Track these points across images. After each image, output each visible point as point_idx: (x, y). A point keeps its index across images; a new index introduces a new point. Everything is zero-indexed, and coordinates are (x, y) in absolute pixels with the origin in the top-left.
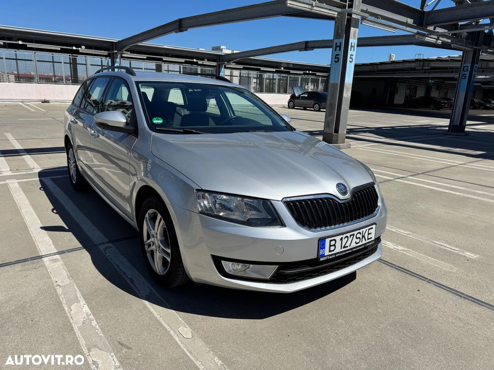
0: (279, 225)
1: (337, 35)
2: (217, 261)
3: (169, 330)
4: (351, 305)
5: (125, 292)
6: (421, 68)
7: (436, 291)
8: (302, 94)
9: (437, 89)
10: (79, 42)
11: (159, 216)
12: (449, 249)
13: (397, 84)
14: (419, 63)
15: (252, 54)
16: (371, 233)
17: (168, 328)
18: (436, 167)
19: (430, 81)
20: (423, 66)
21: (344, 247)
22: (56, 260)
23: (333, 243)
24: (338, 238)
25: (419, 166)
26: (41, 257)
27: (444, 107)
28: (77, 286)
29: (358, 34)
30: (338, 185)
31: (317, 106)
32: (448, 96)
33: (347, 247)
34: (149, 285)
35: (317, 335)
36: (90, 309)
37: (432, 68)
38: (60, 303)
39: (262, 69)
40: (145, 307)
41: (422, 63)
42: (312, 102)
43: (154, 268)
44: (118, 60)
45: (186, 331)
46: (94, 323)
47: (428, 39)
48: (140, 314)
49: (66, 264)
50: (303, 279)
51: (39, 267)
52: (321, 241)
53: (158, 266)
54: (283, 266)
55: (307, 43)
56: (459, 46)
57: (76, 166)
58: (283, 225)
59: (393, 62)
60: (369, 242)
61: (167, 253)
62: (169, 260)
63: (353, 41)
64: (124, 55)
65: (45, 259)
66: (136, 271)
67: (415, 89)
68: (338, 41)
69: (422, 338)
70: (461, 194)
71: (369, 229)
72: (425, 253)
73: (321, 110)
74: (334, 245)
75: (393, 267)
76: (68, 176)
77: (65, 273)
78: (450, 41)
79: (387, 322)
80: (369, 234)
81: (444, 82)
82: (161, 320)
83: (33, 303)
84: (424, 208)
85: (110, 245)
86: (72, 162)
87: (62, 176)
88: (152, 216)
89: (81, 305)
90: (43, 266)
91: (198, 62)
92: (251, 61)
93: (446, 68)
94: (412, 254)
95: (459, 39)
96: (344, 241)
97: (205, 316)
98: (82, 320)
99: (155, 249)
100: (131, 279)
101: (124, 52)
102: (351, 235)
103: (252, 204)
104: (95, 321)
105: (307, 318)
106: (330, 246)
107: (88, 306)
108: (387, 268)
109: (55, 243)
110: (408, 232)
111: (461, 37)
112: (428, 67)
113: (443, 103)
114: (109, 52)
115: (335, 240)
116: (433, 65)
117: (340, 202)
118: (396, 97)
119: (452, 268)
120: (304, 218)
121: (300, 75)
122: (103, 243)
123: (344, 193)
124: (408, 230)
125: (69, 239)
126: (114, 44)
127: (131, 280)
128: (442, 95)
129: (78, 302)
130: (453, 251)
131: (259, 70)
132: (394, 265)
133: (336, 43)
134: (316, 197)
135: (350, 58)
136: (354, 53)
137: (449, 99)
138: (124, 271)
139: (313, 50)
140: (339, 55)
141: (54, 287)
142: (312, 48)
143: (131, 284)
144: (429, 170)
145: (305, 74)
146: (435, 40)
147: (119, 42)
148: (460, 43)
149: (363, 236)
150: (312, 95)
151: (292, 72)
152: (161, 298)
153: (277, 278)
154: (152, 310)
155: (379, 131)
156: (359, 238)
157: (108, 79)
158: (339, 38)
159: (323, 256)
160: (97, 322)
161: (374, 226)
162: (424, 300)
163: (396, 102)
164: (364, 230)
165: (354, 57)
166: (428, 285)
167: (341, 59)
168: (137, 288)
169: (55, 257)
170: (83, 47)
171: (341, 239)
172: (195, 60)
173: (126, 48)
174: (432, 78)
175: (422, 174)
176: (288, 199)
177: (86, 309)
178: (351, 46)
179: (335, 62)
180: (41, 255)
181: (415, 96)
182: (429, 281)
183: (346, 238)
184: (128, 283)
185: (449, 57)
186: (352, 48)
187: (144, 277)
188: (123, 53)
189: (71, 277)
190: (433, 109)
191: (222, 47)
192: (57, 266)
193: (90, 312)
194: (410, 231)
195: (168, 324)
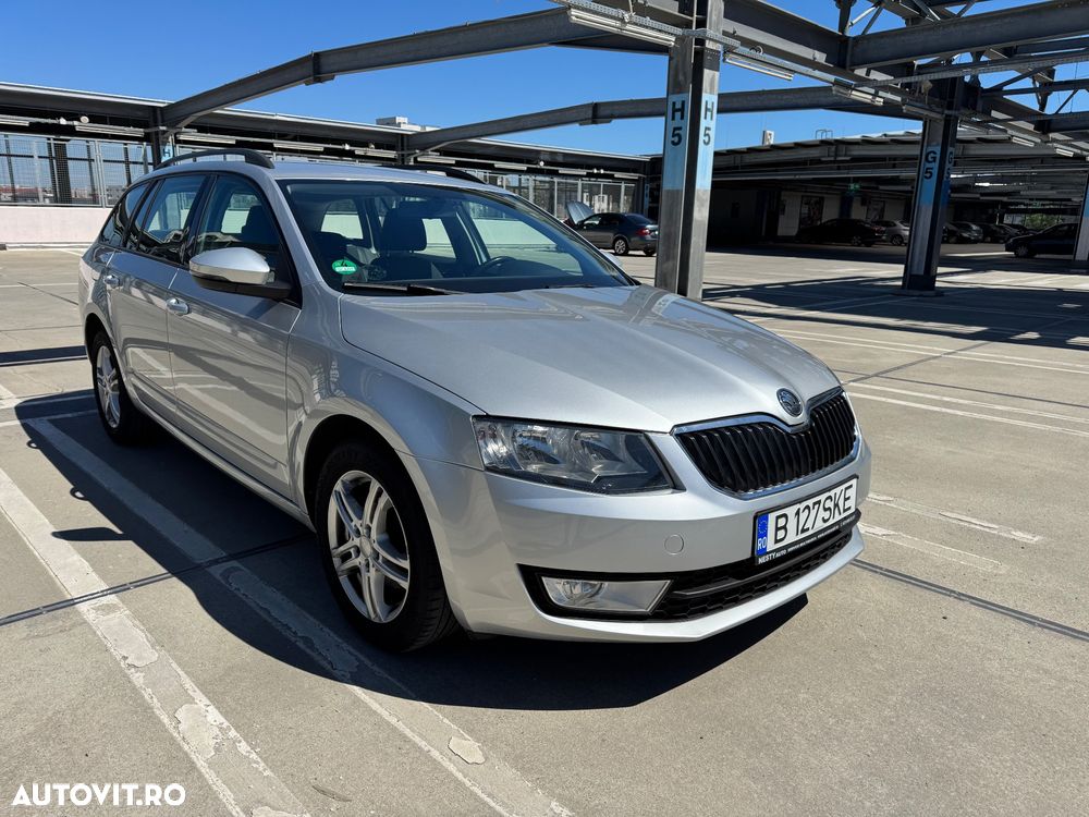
0: (667, 488)
1: (675, 86)
2: (533, 577)
3: (426, 749)
4: (815, 659)
5: (298, 670)
6: (832, 159)
7: (978, 615)
8: (587, 219)
9: (863, 203)
10: (73, 108)
11: (375, 486)
12: (978, 527)
13: (783, 193)
14: (826, 148)
15: (475, 133)
16: (849, 498)
17: (423, 744)
18: (899, 362)
19: (852, 186)
20: (836, 155)
21: (803, 531)
22: (110, 609)
23: (782, 522)
24: (791, 511)
25: (865, 361)
26: (71, 603)
27: (878, 240)
28: (179, 665)
29: (719, 87)
30: (781, 394)
31: (620, 244)
32: (886, 219)
33: (808, 529)
34: (352, 650)
35: (763, 731)
36: (226, 715)
37: (856, 159)
38: (148, 708)
39: (498, 164)
40: (357, 701)
41: (833, 148)
42: (610, 236)
43: (362, 610)
44: (169, 148)
45: (470, 748)
46: (243, 747)
47: (856, 95)
48: (349, 718)
49: (137, 615)
50: (720, 609)
51: (74, 626)
52: (760, 518)
53: (372, 605)
54: (682, 579)
55: (595, 106)
56: (915, 110)
57: (121, 387)
58: (677, 486)
59: (774, 148)
60: (845, 518)
61: (401, 571)
62: (405, 585)
63: (709, 98)
64: (182, 137)
65: (83, 607)
66: (311, 619)
67: (820, 202)
68: (677, 99)
69: (983, 717)
70: (967, 414)
71: (846, 489)
72: (932, 539)
73: (630, 252)
74: (784, 527)
75: (876, 572)
76: (96, 411)
77: (140, 636)
78: (899, 99)
79: (900, 690)
80: (846, 499)
81: (877, 189)
82: (401, 726)
83: (79, 712)
84: (901, 445)
85: (234, 563)
86: (106, 377)
87: (75, 414)
88: (352, 486)
89: (199, 709)
90: (81, 624)
91: (353, 152)
92: (472, 148)
93: (882, 159)
94: (906, 542)
95: (917, 94)
96: (803, 516)
97: (503, 711)
98: (213, 742)
99: (363, 562)
100: (307, 638)
101: (184, 129)
102: (815, 504)
103: (599, 444)
104: (243, 743)
105: (731, 696)
106: (777, 529)
107: (218, 708)
108: (866, 574)
109: (98, 566)
110: (885, 498)
111: (920, 92)
112: (846, 155)
113: (878, 232)
114: (147, 131)
115: (785, 516)
116: (857, 152)
117: (789, 430)
118: (782, 219)
119: (996, 567)
120: (722, 471)
121: (579, 179)
122: (216, 562)
123: (795, 412)
124: (884, 494)
125: (131, 558)
126: (159, 112)
127: (306, 640)
128: (874, 216)
129: (191, 700)
130: (987, 530)
131: (491, 167)
132: (876, 567)
133: (674, 103)
134: (741, 421)
135: (705, 135)
136: (712, 124)
137: (887, 224)
138: (285, 621)
139: (609, 122)
140: (680, 128)
141: (122, 671)
142: (609, 118)
143: (308, 651)
144: (887, 368)
145: (590, 175)
146: (871, 97)
147: (171, 106)
148: (918, 104)
149: (836, 505)
150: (608, 221)
151: (562, 171)
152: (386, 676)
153: (668, 610)
154: (375, 706)
155: (759, 293)
156: (829, 509)
157: (202, 179)
158: (679, 93)
159: (764, 552)
160: (250, 745)
161: (854, 482)
162: (963, 637)
163: (781, 231)
164: (838, 490)
165: (712, 133)
166: (961, 605)
167: (686, 136)
168: (325, 658)
169: (105, 600)
170: (85, 119)
171: (798, 513)
172: (347, 147)
173: (188, 121)
174: (856, 180)
175: (876, 375)
176: (685, 429)
177: (214, 716)
178: (707, 109)
179: (673, 143)
180: (69, 597)
181: (821, 220)
182: (960, 596)
183: (807, 511)
184: (299, 648)
185: (885, 135)
186: (709, 113)
187: (336, 633)
188: (180, 133)
189: (158, 643)
190: (859, 245)
191: (398, 120)
192: (117, 620)
193: (226, 724)
194: (888, 495)
195: (420, 735)
